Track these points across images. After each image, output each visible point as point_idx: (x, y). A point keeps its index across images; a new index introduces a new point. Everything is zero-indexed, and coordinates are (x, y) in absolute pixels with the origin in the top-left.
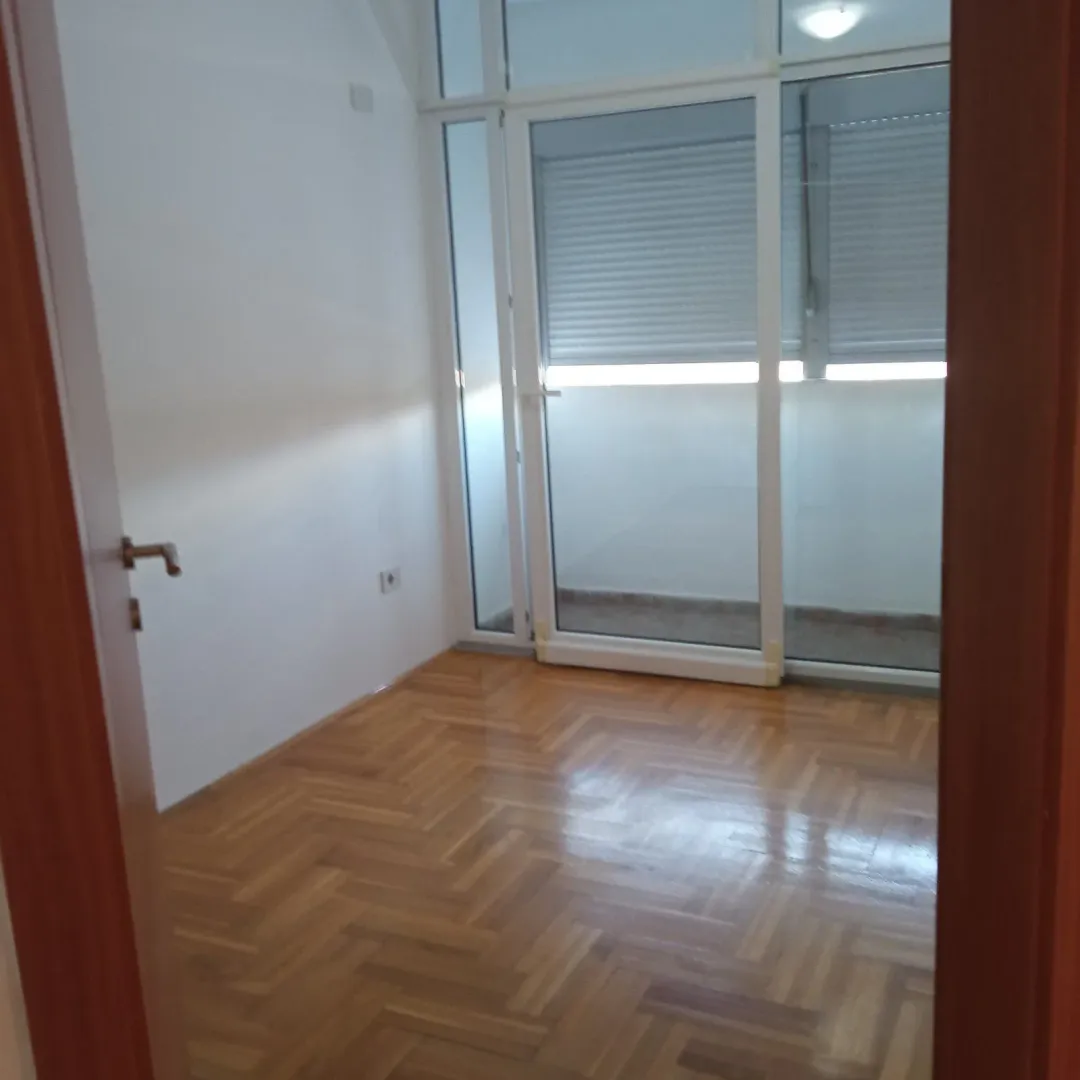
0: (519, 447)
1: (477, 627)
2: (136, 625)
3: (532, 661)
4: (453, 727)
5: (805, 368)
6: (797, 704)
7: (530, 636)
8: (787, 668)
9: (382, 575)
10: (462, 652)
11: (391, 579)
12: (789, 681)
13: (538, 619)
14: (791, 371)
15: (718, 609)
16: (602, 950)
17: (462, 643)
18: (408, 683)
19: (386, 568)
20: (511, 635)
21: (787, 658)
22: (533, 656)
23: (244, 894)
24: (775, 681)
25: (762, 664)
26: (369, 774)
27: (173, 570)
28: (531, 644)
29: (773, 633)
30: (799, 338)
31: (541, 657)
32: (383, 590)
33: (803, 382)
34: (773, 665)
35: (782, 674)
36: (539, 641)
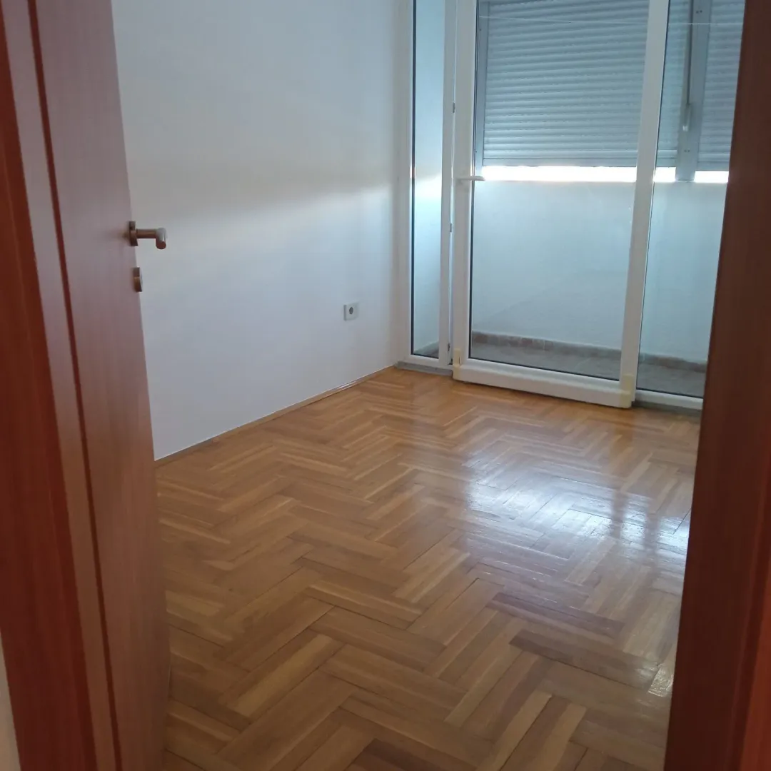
0: (452, 221)
1: (412, 353)
2: (138, 287)
3: (449, 378)
4: (386, 417)
5: (677, 172)
6: (642, 422)
7: (449, 361)
8: (636, 394)
9: (345, 306)
10: (401, 369)
11: (351, 310)
12: (637, 405)
13: (456, 349)
14: (665, 175)
15: (594, 353)
16: (467, 567)
17: (400, 363)
18: (360, 386)
19: (349, 303)
20: (436, 360)
21: (637, 388)
22: (450, 376)
23: (226, 507)
24: (628, 405)
25: (620, 391)
26: (324, 442)
27: (161, 245)
28: (450, 367)
29: (629, 370)
30: (675, 148)
31: (455, 377)
32: (345, 319)
33: (674, 185)
34: (628, 393)
35: (634, 400)
36: (455, 365)
